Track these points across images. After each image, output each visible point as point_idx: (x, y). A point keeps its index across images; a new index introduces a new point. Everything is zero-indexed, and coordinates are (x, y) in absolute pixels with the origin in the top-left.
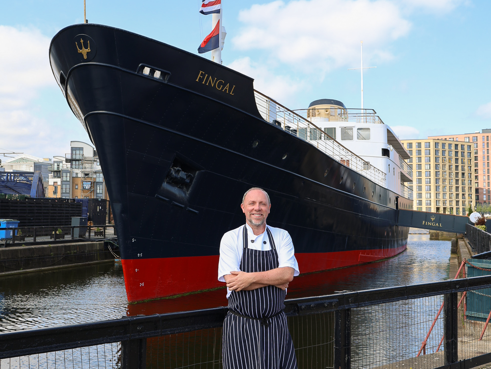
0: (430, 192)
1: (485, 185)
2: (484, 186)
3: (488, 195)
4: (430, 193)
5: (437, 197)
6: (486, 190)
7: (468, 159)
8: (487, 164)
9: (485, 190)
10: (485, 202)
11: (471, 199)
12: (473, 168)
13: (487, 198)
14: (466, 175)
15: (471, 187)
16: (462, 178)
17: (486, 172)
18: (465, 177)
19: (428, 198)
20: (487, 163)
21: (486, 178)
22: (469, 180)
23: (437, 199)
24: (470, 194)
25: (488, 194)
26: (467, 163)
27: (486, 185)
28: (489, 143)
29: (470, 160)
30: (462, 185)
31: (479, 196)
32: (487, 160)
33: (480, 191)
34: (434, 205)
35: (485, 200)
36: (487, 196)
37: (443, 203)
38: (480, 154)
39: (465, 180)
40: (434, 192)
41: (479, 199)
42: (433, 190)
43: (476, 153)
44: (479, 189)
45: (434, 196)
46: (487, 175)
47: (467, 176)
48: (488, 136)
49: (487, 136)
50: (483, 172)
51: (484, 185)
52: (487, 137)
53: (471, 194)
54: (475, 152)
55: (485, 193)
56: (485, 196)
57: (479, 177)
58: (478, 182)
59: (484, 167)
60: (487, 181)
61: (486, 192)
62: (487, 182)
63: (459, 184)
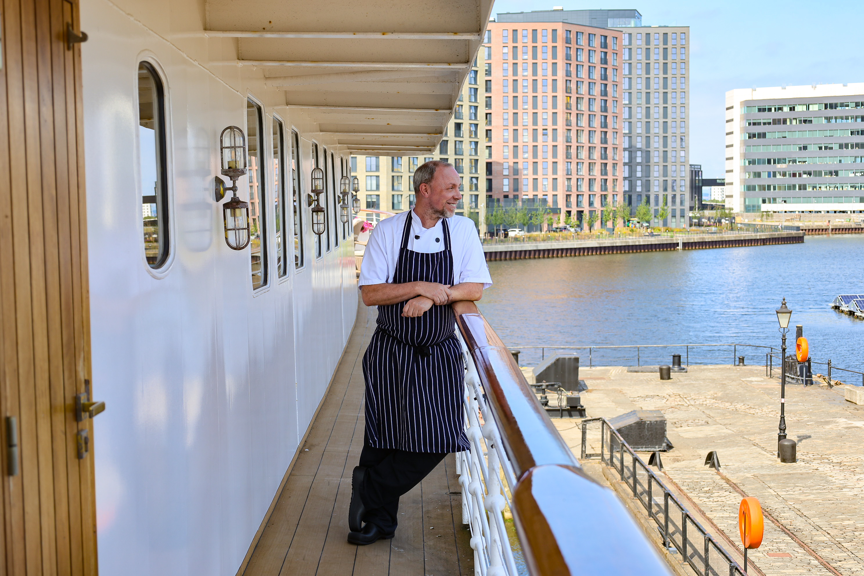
0: (377, 174)
1: (507, 154)
2: (504, 156)
3: (514, 179)
4: (378, 177)
5: (395, 188)
6: (509, 166)
7: (471, 88)
8: (512, 101)
9: (506, 166)
10: (506, 197)
11: (477, 189)
12: (482, 111)
13: (512, 186)
14: (465, 128)
15: (477, 161)
16: (456, 136)
17: (509, 120)
18: (462, 136)
19: (373, 189)
20: (512, 98)
21: (509, 135)
22: (471, 142)
23: (394, 193)
24: (474, 177)
25: (514, 175)
26: (468, 98)
27: (509, 152)
28: (518, 47)
29: (476, 90)
30: (456, 154)
31: (493, 180)
32: (512, 90)
33: (494, 168)
34: (387, 207)
35: (507, 190)
36: (512, 181)
37: (408, 203)
38: (496, 76)
39: (461, 142)
40: (387, 173)
41: (493, 190)
42: (386, 169)
43: (488, 72)
44: (493, 164)
45: (387, 185)
46: (511, 128)
47: (468, 132)
48: (517, 30)
49: (513, 30)
50: (502, 120)
51: (505, 154)
52: (515, 32)
53: (477, 178)
54: (486, 71)
55: (506, 172)
56: (506, 182)
57: (494, 134)
58: (491, 147)
59: (505, 108)
60: (511, 144)
61: (509, 172)
62: (512, 147)
63: (449, 153)
